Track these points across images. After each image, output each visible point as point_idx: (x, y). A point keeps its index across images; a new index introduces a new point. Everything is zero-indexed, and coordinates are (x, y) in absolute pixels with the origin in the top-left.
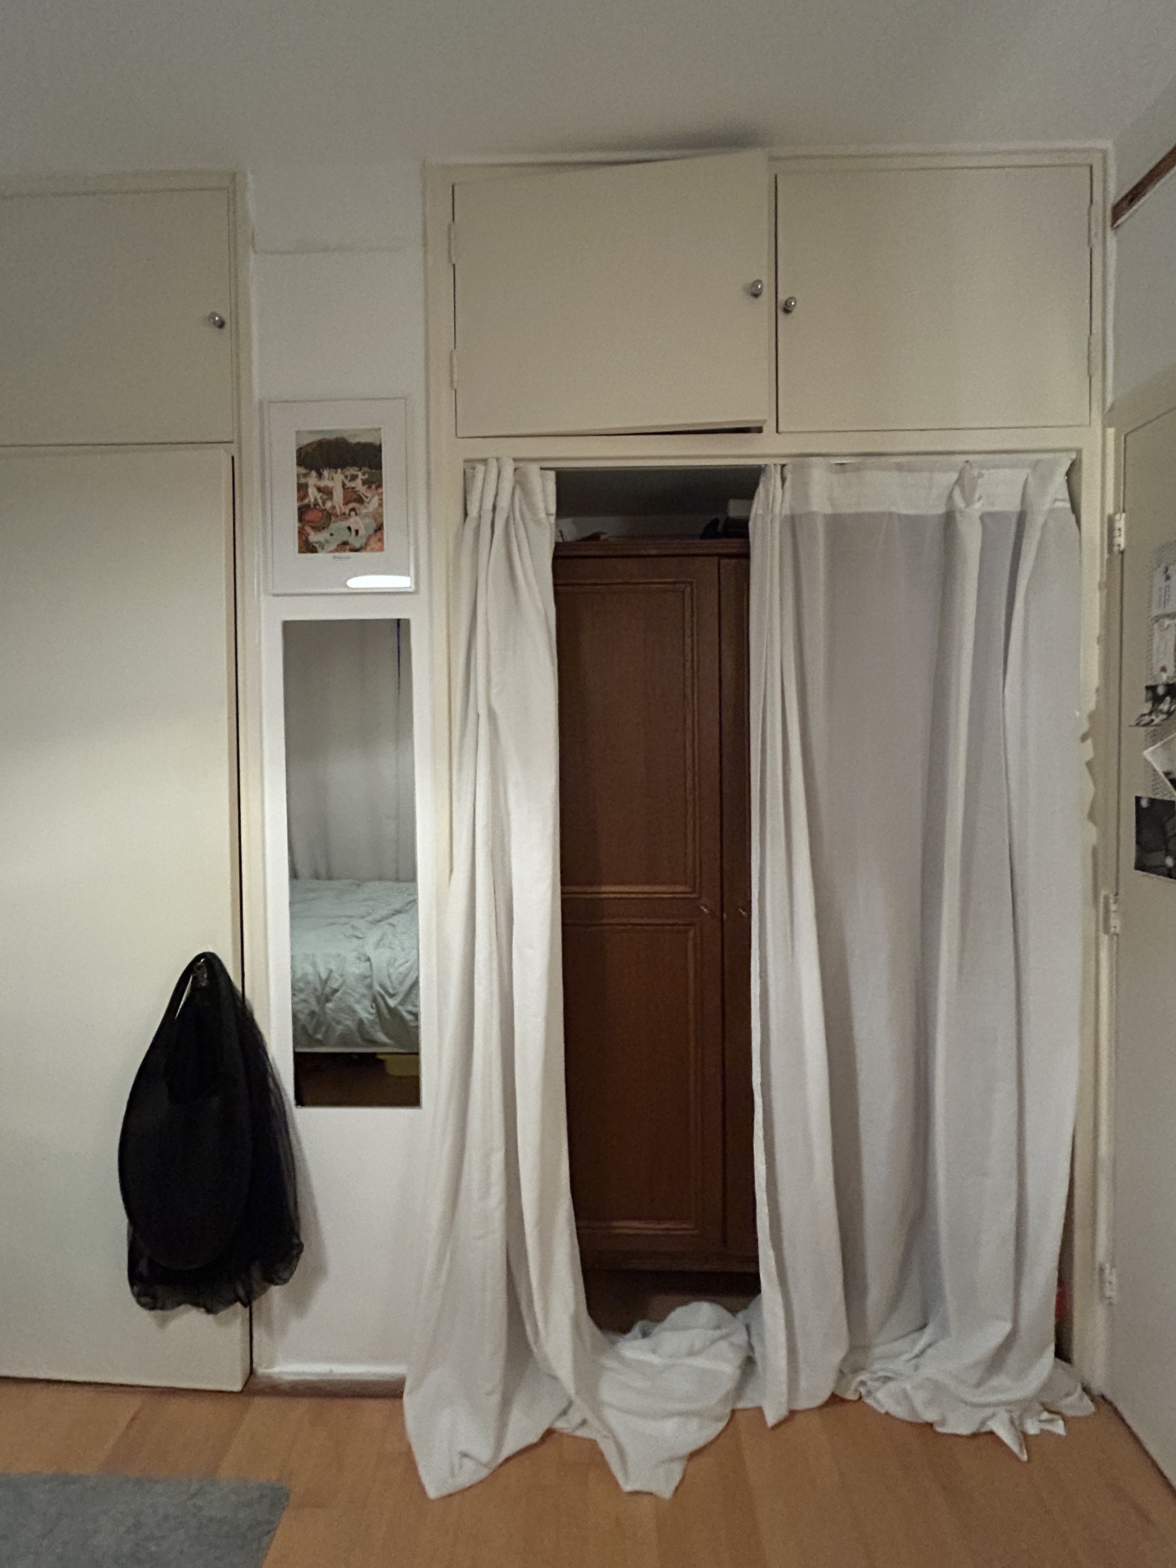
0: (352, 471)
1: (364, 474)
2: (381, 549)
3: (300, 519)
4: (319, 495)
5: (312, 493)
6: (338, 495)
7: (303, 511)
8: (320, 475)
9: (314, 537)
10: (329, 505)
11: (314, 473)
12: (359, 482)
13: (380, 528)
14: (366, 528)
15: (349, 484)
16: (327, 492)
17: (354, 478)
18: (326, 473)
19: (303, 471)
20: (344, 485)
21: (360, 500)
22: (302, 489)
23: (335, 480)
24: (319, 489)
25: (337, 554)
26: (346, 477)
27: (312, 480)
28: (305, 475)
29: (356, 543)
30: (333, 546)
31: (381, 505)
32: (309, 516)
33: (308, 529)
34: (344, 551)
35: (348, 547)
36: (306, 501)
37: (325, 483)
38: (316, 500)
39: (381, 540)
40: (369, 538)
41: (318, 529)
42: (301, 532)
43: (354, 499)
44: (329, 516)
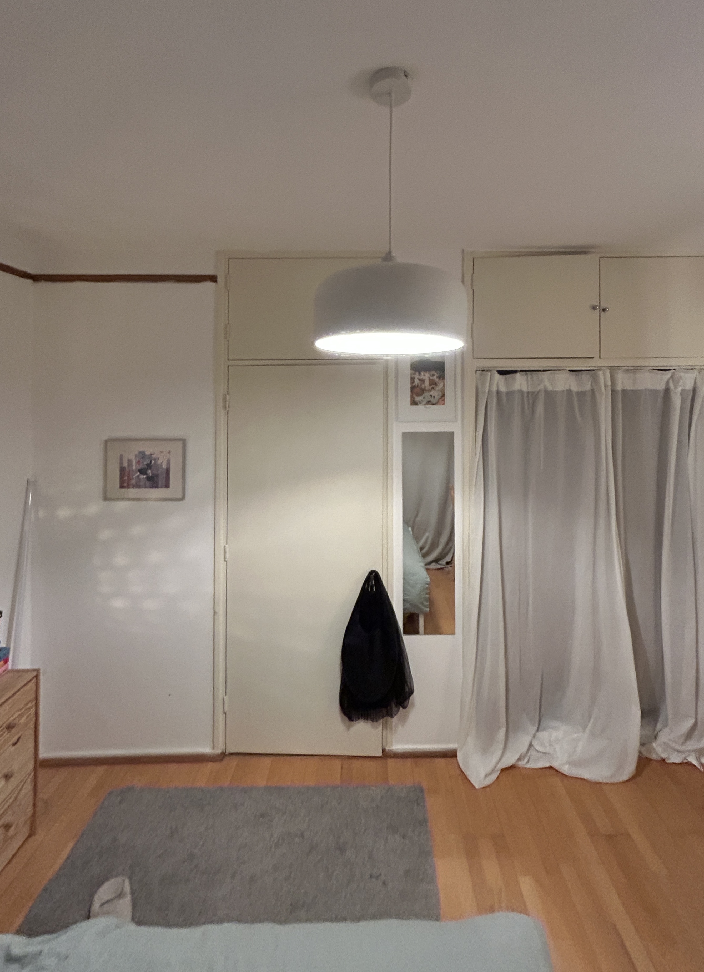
0: (433, 372)
1: (437, 373)
2: (444, 404)
3: (412, 391)
4: (419, 382)
5: (417, 382)
6: (427, 383)
7: (413, 388)
8: (420, 374)
9: (417, 399)
10: (423, 386)
11: (417, 374)
12: (435, 377)
13: (443, 396)
14: (438, 395)
15: (431, 378)
16: (422, 381)
17: (433, 375)
18: (422, 373)
19: (413, 372)
20: (429, 378)
21: (436, 384)
22: (412, 379)
23: (426, 376)
24: (419, 380)
25: (426, 406)
26: (430, 375)
27: (417, 376)
28: (414, 374)
29: (434, 401)
30: (425, 402)
31: (444, 386)
32: (415, 390)
33: (414, 396)
34: (429, 405)
35: (431, 403)
36: (414, 384)
37: (422, 377)
38: (418, 383)
39: (444, 400)
40: (439, 400)
41: (418, 395)
42: (412, 397)
43: (433, 384)
44: (423, 391)
